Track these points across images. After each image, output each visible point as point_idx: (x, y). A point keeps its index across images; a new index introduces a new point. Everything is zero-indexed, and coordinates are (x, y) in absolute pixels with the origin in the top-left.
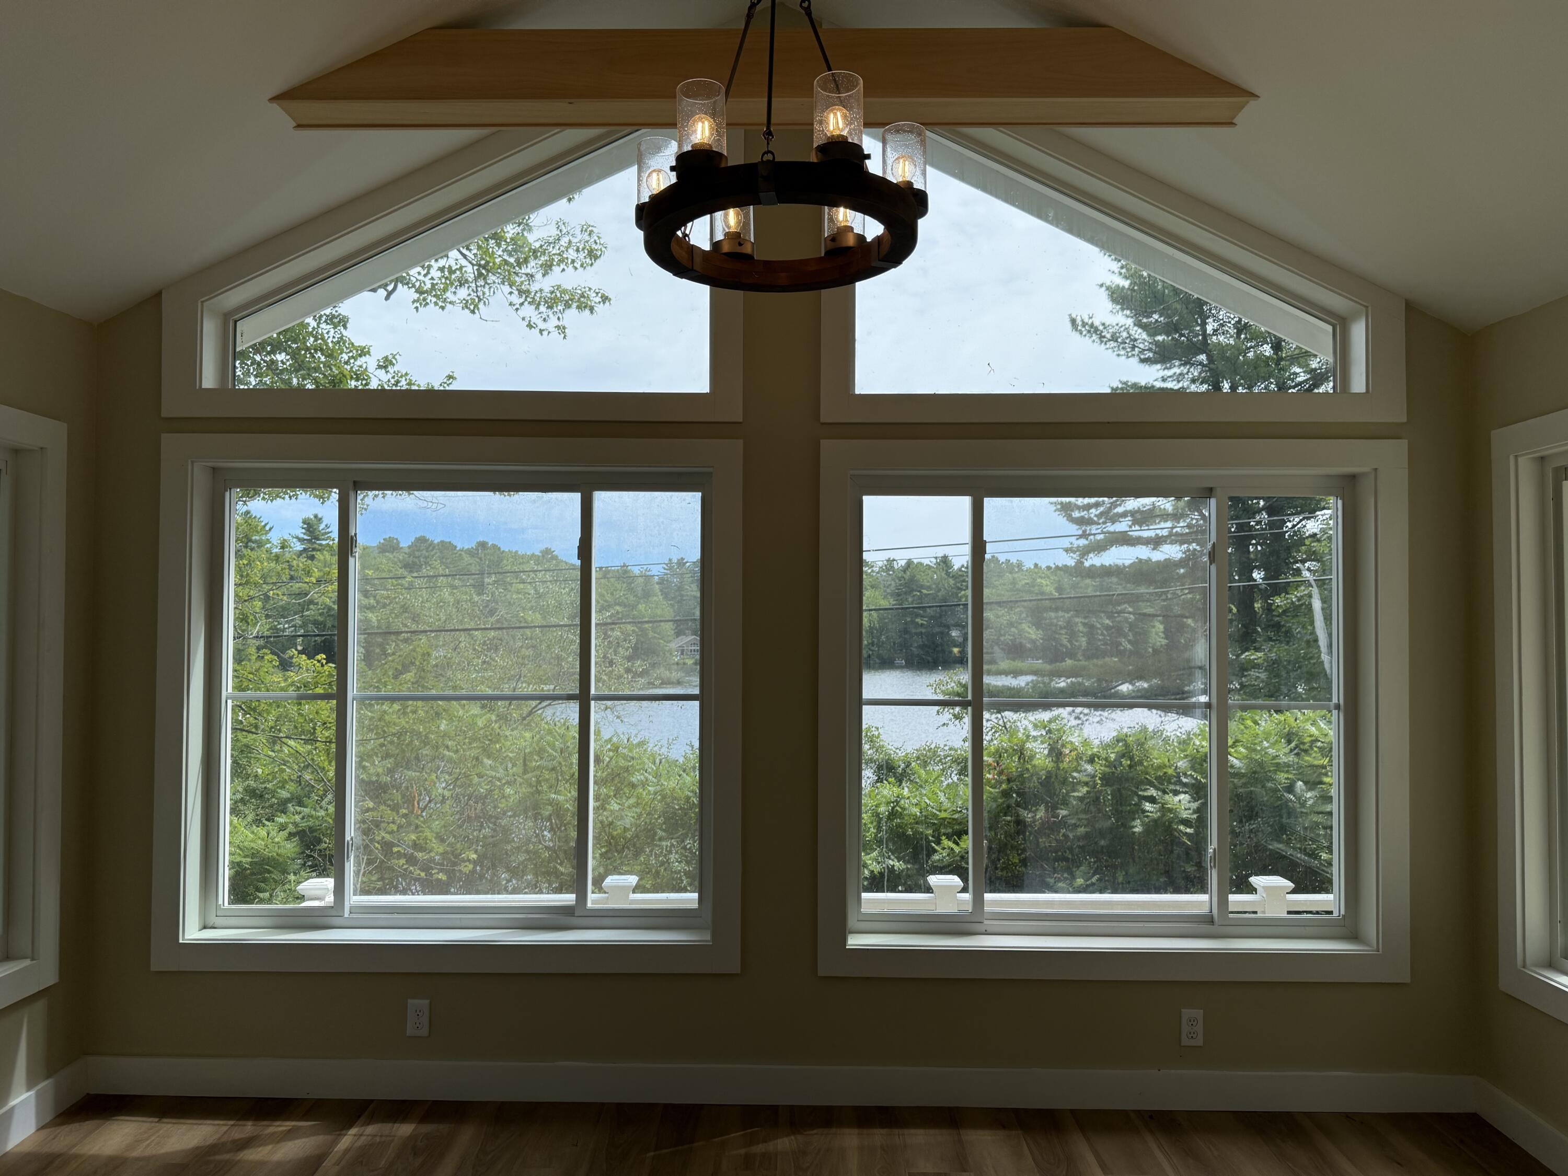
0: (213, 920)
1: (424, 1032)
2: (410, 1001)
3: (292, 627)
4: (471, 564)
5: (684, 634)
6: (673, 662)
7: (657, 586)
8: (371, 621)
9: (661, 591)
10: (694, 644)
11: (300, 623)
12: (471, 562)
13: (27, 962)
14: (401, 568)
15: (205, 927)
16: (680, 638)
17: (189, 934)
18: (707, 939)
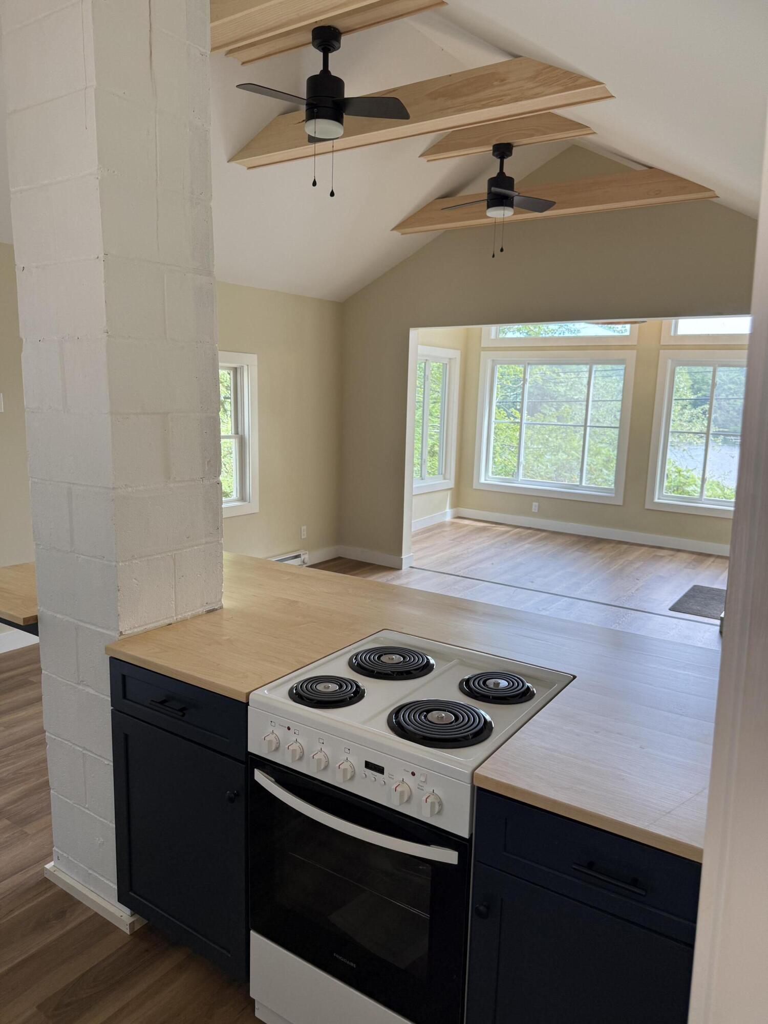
0: (487, 479)
1: (536, 511)
2: (534, 503)
13: (449, 481)
15: (485, 480)
17: (482, 480)
18: (613, 495)
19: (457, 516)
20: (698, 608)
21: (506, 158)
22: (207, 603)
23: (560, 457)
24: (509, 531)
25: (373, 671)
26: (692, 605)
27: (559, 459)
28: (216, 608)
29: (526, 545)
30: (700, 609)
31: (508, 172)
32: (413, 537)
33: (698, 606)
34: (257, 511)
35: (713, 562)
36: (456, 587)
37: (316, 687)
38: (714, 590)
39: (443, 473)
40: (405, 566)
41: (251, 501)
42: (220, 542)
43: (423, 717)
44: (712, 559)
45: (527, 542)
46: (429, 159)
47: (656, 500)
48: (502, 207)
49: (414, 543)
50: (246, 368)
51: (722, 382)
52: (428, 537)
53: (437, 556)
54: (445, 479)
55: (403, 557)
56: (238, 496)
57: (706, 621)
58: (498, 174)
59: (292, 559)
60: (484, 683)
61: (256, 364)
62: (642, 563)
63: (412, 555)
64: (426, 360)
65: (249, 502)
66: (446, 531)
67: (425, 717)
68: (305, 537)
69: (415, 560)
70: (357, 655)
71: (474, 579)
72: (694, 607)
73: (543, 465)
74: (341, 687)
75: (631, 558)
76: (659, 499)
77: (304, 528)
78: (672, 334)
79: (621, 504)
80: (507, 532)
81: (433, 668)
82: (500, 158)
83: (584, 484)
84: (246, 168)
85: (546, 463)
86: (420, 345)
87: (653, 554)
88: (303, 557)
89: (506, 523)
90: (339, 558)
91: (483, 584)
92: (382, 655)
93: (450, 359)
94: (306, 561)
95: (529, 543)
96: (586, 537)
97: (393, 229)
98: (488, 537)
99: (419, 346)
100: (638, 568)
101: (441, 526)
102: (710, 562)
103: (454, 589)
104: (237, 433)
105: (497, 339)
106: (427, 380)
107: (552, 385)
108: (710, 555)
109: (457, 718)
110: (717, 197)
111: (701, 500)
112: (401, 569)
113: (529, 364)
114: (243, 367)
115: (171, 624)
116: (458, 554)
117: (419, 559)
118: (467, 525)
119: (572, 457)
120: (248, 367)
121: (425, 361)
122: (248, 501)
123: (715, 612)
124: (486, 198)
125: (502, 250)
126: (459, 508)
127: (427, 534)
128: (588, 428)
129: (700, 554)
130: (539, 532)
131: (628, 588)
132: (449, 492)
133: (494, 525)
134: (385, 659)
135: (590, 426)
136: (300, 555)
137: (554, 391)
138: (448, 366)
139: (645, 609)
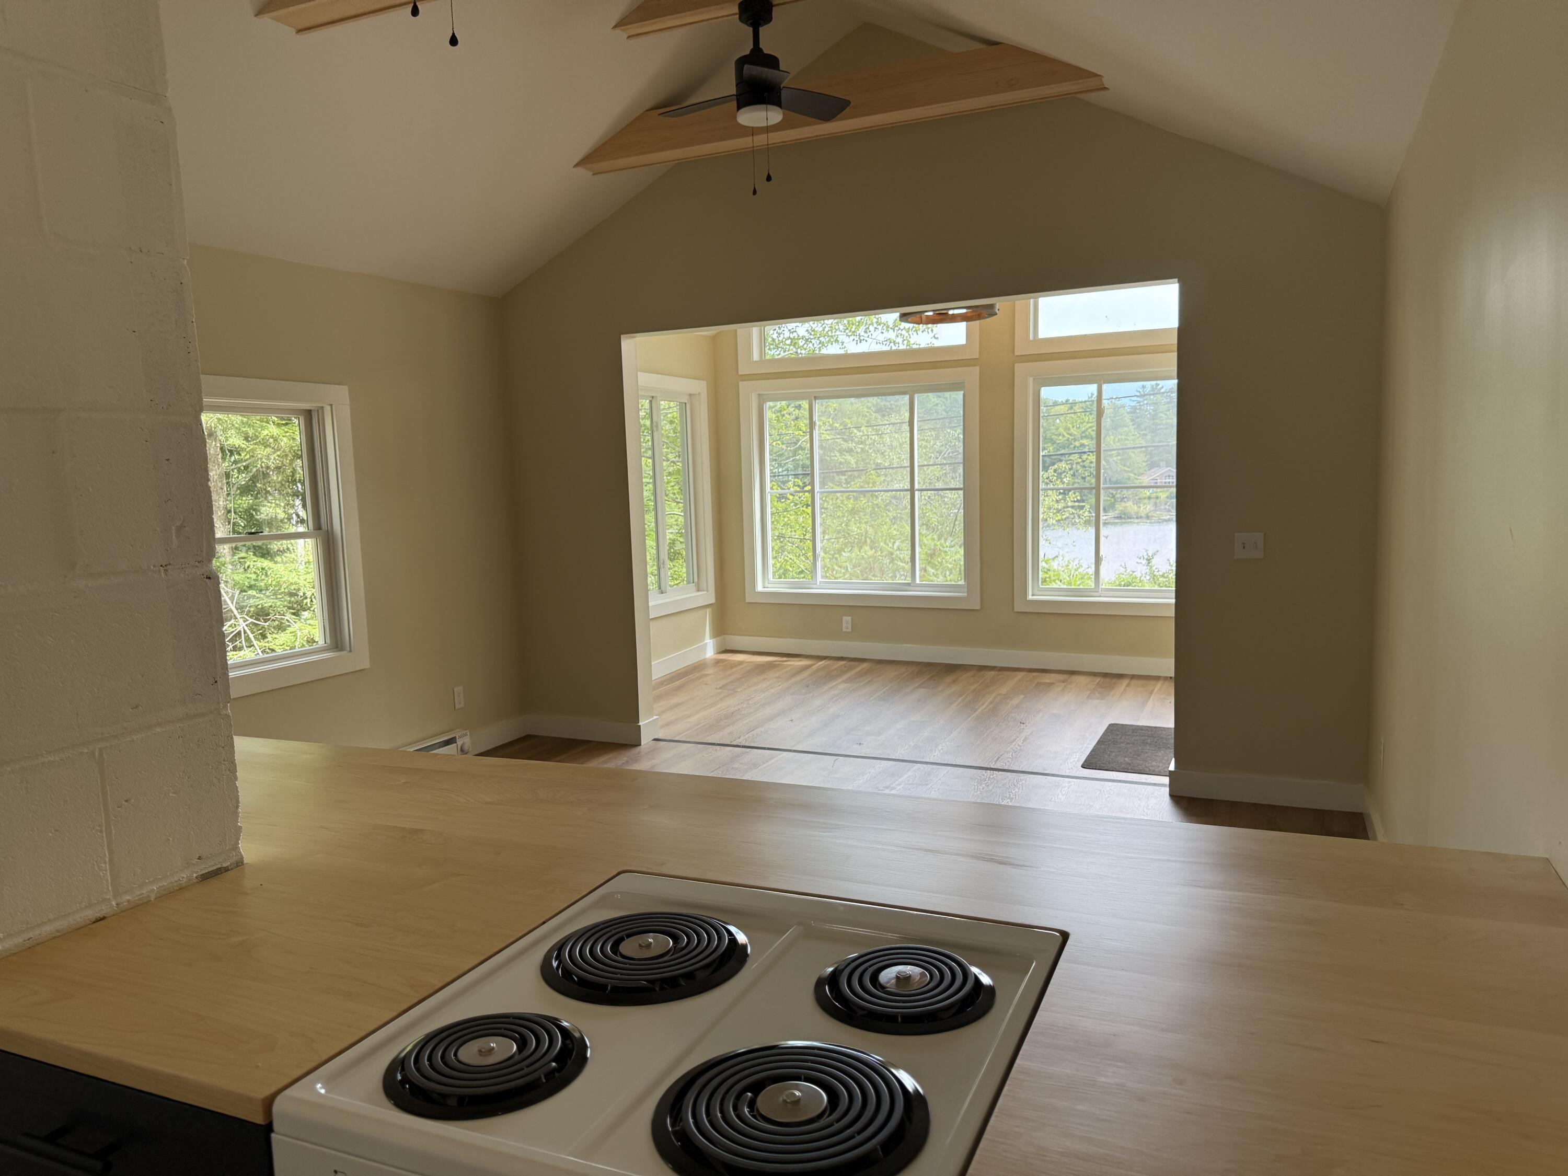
0: (767, 585)
1: (850, 630)
2: (844, 618)
3: (785, 470)
4: (937, 405)
5: (1159, 466)
6: (1145, 496)
7: (1128, 416)
8: (850, 463)
9: (1132, 420)
10: (1169, 476)
11: (791, 467)
12: (938, 402)
13: (705, 592)
14: (875, 412)
15: (764, 588)
16: (1153, 470)
17: (760, 588)
18: (965, 595)
19: (724, 649)
20: (1126, 759)
21: (762, 26)
22: (199, 858)
23: (863, 554)
24: (810, 666)
25: (603, 987)
26: (1116, 756)
27: (863, 558)
28: (225, 865)
29: (840, 686)
30: (1130, 762)
31: (767, 47)
32: (654, 690)
33: (1125, 757)
34: (365, 664)
35: (1128, 685)
36: (736, 766)
37: (455, 1055)
38: (1142, 730)
39: (696, 580)
40: (646, 739)
41: (352, 648)
42: (224, 712)
43: (746, 1110)
44: (1125, 682)
45: (840, 680)
46: (632, 32)
47: (1030, 597)
48: (764, 106)
49: (659, 698)
50: (327, 409)
51: (1071, 437)
52: (679, 688)
53: (697, 716)
54: (698, 590)
55: (640, 724)
56: (328, 641)
57: (1144, 781)
58: (752, 50)
59: (440, 747)
60: (874, 979)
61: (348, 402)
62: (1022, 696)
63: (657, 718)
64: (653, 397)
65: (350, 651)
66: (708, 675)
67: (752, 1105)
68: (462, 705)
69: (662, 727)
70: (560, 947)
71: (764, 748)
72: (1120, 759)
73: (840, 567)
74: (522, 1044)
75: (1004, 690)
76: (1033, 595)
77: (458, 689)
78: (1031, 337)
79: (978, 607)
80: (807, 667)
81: (747, 955)
82: (752, 25)
83: (918, 581)
84: (293, 31)
85: (844, 564)
86: (640, 371)
87: (1036, 682)
88: (459, 742)
89: (803, 653)
90: (527, 737)
91: (782, 756)
92: (621, 940)
93: (690, 395)
94: (466, 748)
95: (843, 682)
96: (929, 665)
97: (576, 165)
98: (778, 677)
99: (639, 373)
100: (1017, 706)
101: (698, 667)
102: (1123, 687)
103: (732, 768)
104: (318, 527)
105: (762, 361)
106: (657, 430)
107: (838, 454)
108: (1120, 676)
109: (833, 1096)
110: (1105, 89)
111: (1098, 592)
112: (640, 745)
113: (816, 398)
114: (322, 408)
115: (104, 918)
116: (732, 709)
117: (668, 724)
118: (741, 663)
119: (881, 553)
120: (332, 408)
121: (651, 399)
122: (348, 649)
123: (1154, 763)
124: (735, 93)
125: (769, 178)
126: (726, 636)
127: (678, 683)
128: (916, 493)
129: (1105, 675)
130: (857, 663)
131: (1012, 739)
132: (708, 612)
133: (785, 659)
134: (629, 947)
135: (918, 490)
136: (455, 738)
137: (841, 463)
138: (688, 407)
139: (1044, 770)
